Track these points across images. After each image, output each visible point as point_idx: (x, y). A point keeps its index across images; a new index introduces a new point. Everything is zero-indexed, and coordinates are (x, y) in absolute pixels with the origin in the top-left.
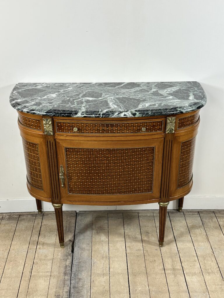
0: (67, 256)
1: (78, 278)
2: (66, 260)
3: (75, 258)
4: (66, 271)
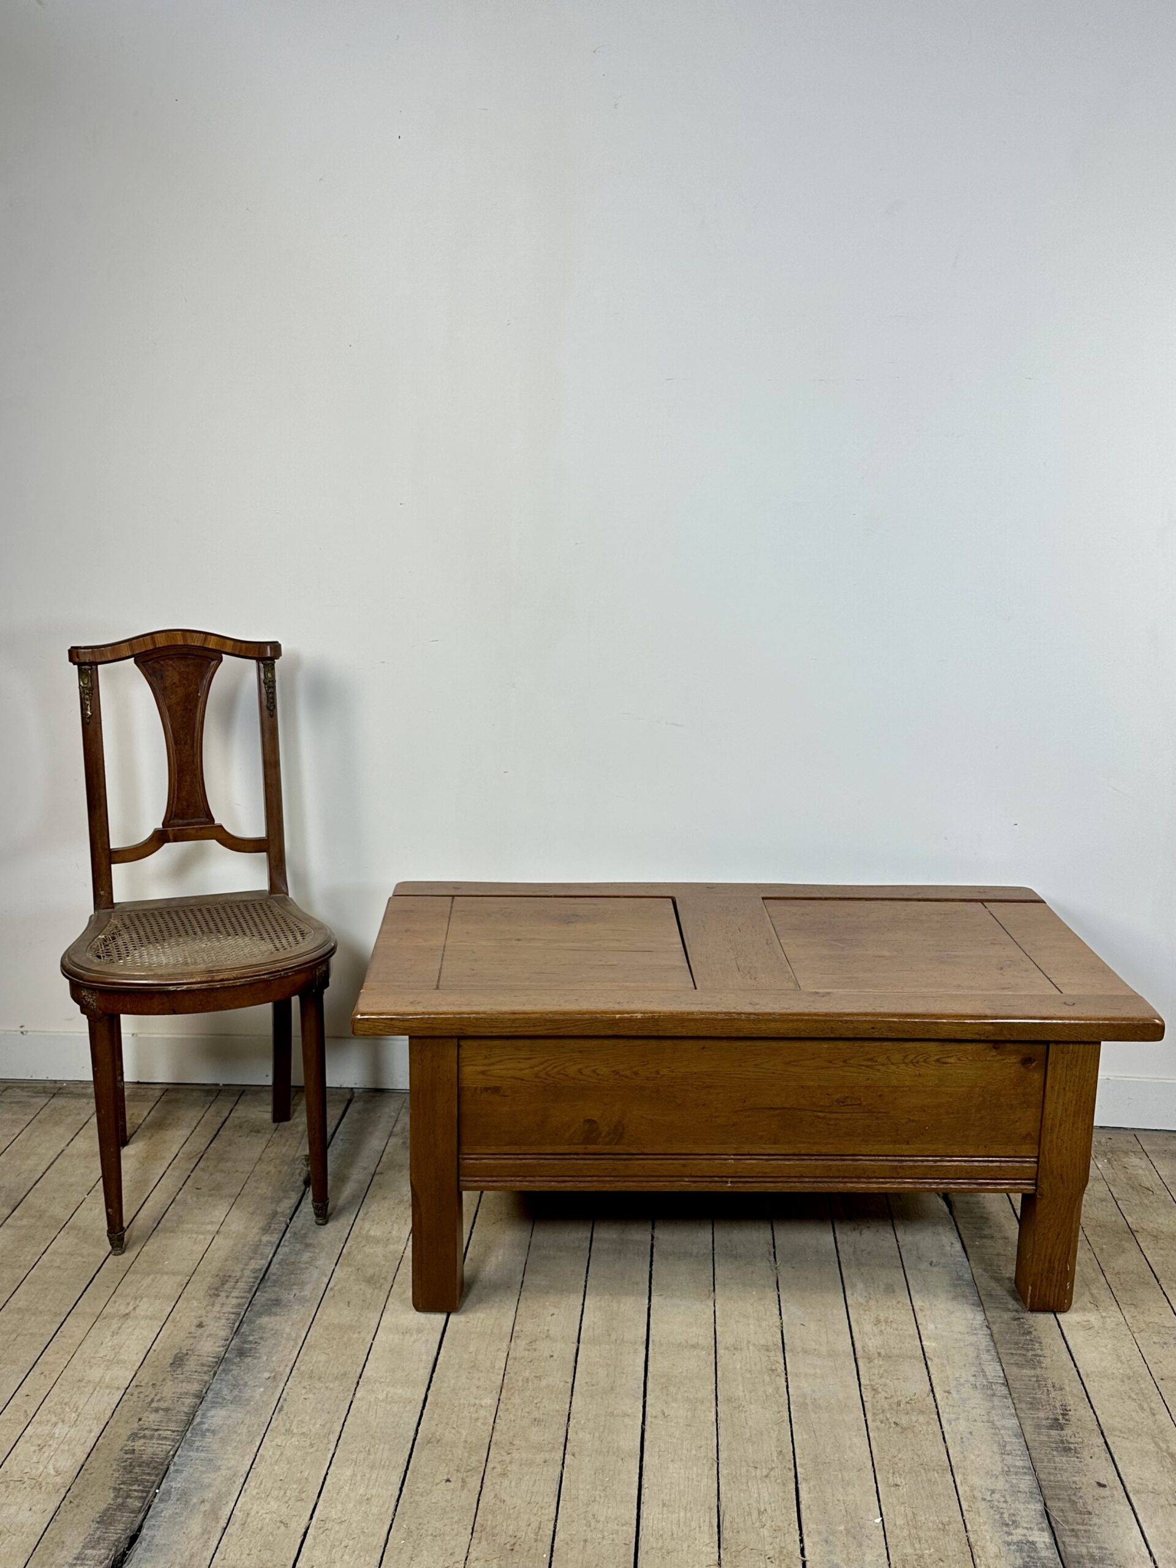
1: (302, 1242)
4: (272, 1224)
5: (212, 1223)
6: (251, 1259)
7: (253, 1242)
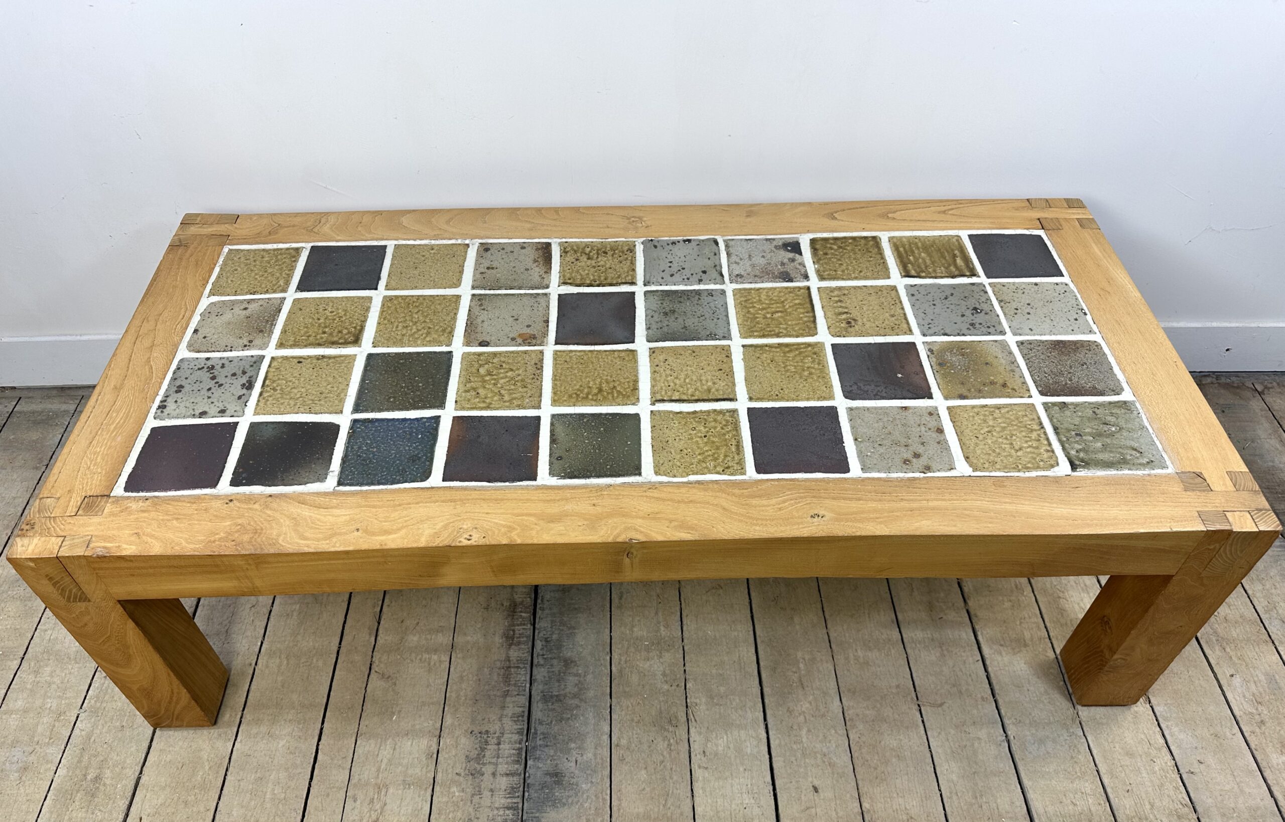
1: (559, 657)
4: (514, 625)
5: (440, 630)
6: (506, 694)
7: (501, 661)
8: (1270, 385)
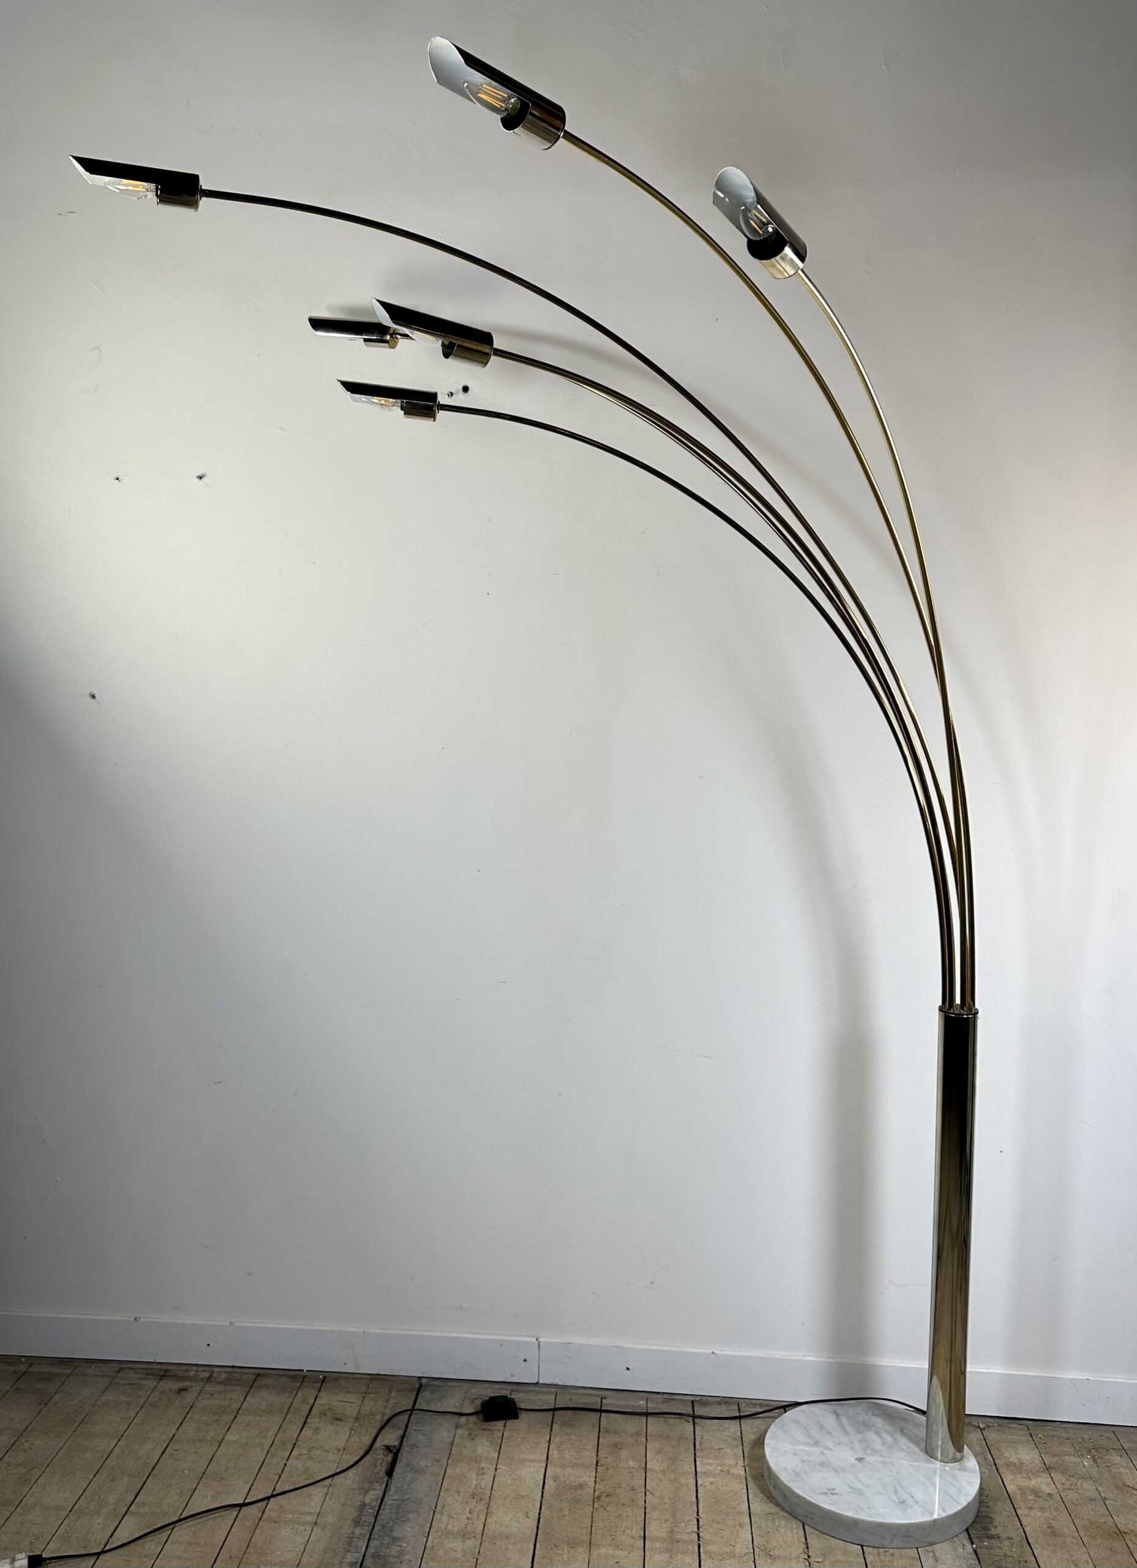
0: (370, 1482)
1: (390, 1535)
2: (367, 1492)
3: (393, 1488)
4: (361, 1516)
7: (348, 1534)
8: (991, 1425)
